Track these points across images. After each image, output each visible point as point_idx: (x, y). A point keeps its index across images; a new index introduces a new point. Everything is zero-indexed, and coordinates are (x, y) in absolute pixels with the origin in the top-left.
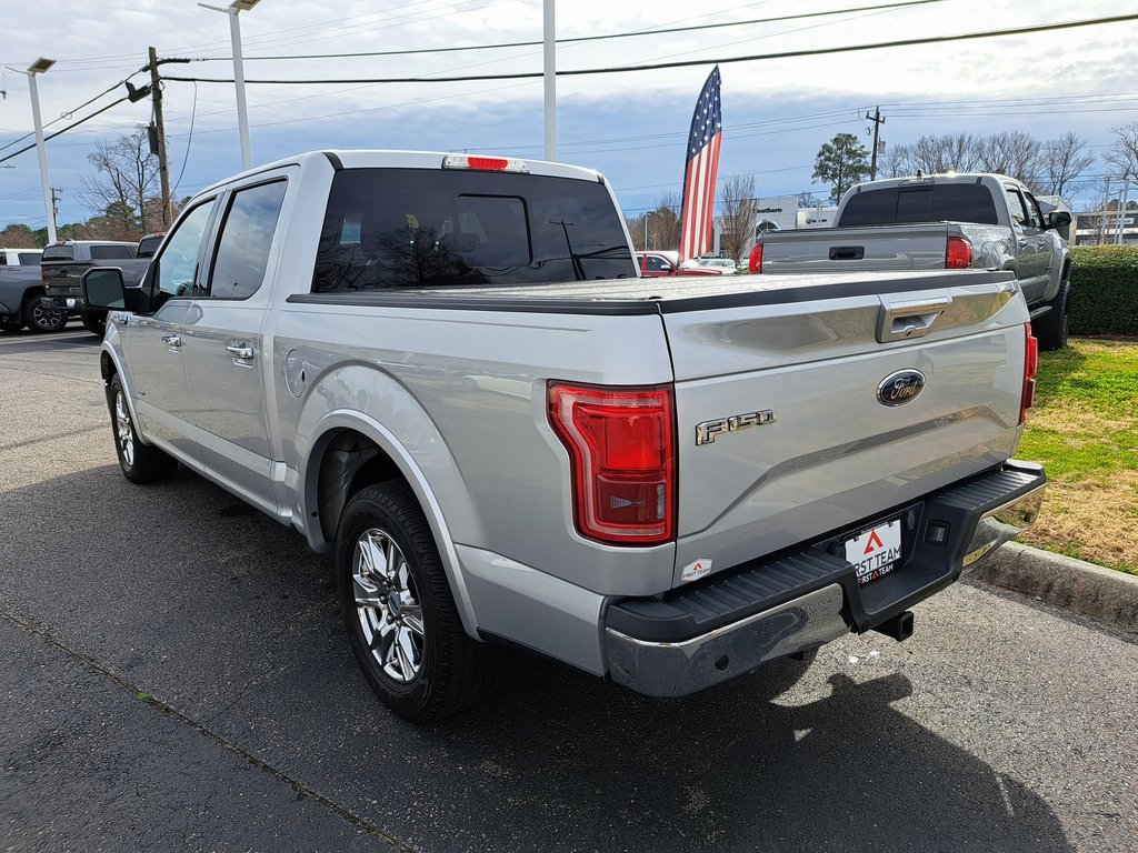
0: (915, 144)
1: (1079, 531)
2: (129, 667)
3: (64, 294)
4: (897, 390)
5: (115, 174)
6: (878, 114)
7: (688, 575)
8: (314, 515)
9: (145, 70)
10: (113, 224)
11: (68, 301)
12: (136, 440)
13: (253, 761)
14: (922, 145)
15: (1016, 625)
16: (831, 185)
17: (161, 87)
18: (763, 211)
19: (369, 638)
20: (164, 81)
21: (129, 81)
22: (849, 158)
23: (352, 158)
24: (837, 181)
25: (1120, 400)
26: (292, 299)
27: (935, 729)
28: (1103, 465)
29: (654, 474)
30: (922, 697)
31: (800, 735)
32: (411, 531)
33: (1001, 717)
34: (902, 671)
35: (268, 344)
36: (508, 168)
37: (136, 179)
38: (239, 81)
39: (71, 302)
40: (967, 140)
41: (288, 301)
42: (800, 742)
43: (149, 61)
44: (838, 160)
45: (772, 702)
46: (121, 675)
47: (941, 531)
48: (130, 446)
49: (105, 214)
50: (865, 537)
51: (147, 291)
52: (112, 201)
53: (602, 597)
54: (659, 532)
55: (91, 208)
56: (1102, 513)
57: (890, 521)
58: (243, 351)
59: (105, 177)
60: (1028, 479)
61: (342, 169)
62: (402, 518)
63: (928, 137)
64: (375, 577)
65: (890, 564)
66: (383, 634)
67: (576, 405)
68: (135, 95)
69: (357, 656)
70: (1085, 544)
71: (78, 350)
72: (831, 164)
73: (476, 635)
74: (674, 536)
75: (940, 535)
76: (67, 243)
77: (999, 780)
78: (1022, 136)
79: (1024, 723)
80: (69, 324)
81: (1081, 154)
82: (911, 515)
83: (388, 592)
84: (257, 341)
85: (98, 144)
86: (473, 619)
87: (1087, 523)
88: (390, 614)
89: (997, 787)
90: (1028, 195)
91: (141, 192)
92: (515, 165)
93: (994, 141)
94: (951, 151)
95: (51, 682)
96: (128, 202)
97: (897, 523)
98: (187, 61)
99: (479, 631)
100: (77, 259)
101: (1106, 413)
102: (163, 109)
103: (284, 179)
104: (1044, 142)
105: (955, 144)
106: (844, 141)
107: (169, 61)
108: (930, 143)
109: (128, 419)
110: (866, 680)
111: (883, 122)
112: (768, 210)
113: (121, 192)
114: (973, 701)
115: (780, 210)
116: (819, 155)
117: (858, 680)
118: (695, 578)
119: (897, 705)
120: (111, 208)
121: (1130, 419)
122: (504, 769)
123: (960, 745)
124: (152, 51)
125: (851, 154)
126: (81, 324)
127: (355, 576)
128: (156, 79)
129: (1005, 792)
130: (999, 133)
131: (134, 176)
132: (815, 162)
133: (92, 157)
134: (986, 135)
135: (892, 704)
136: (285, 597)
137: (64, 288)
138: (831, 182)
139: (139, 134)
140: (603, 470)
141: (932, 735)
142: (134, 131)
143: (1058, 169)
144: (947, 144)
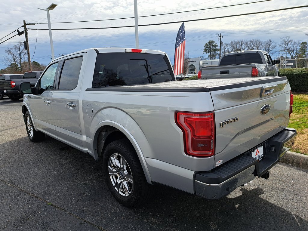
0: (230, 43)
1: (298, 146)
2: (44, 195)
3: (2, 89)
4: (265, 110)
5: (13, 55)
6: (221, 35)
7: (217, 165)
8: (96, 150)
9: (22, 27)
10: (13, 69)
11: (4, 91)
12: (34, 130)
13: (85, 221)
14: (232, 43)
15: (286, 172)
16: (208, 54)
17: (27, 31)
18: (191, 62)
19: (114, 185)
20: (28, 30)
21: (18, 30)
22: (213, 47)
23: (102, 50)
24: (210, 53)
25: (299, 110)
26: (87, 90)
27: (273, 203)
28: (300, 127)
29: (210, 137)
30: (267, 194)
31: (237, 206)
32: (129, 154)
33: (290, 198)
34: (259, 187)
35: (80, 103)
36: (142, 52)
37: (19, 57)
38: (50, 29)
39: (5, 91)
40: (243, 41)
41: (86, 90)
42: (237, 208)
43: (23, 24)
44: (210, 47)
45: (227, 197)
46: (42, 198)
47: (274, 148)
48: (32, 132)
49: (10, 66)
50: (256, 151)
51: (38, 88)
52: (12, 63)
53: (194, 172)
54: (211, 153)
55: (6, 65)
56: (303, 141)
57: (261, 146)
58: (72, 105)
59: (10, 56)
60: (293, 133)
61: (99, 53)
62: (126, 150)
63: (233, 41)
64: (115, 167)
65: (261, 158)
66: (119, 183)
67: (185, 118)
68: (20, 34)
69: (110, 189)
70: (301, 149)
71: (8, 104)
72: (208, 49)
73: (151, 183)
74: (214, 154)
75: (273, 149)
76: (3, 75)
77: (294, 216)
78: (258, 40)
79: (296, 200)
80: (4, 97)
81: (273, 45)
82: (266, 144)
83: (120, 171)
84: (77, 102)
85: (8, 47)
86: (150, 178)
87: (300, 143)
88: (120, 177)
89: (294, 218)
90: (269, 55)
91: (20, 60)
92: (144, 51)
93: (250, 41)
94: (239, 44)
95: (22, 201)
96: (17, 63)
97: (262, 146)
98: (34, 24)
99: (152, 181)
100: (6, 79)
101: (296, 113)
102: (28, 37)
103: (82, 56)
104: (263, 41)
105: (240, 43)
106: (211, 42)
107: (29, 24)
108: (234, 42)
109: (31, 124)
110: (251, 189)
111: (222, 37)
112: (192, 61)
113: (15, 60)
114: (281, 195)
115: (195, 61)
116: (205, 46)
117: (248, 190)
118: (218, 165)
119: (261, 196)
120: (12, 65)
121: (302, 114)
122: (157, 220)
123: (281, 207)
124: (24, 21)
125: (213, 46)
126: (8, 97)
127: (109, 167)
128: (26, 29)
129: (297, 220)
130: (251, 40)
131: (18, 56)
132: (204, 48)
133: (6, 51)
134: (248, 40)
135: (259, 196)
136: (83, 173)
137: (3, 87)
138: (208, 53)
139: (19, 44)
140: (194, 136)
141: (272, 204)
142: (18, 44)
143: (267, 48)
144: (238, 43)
